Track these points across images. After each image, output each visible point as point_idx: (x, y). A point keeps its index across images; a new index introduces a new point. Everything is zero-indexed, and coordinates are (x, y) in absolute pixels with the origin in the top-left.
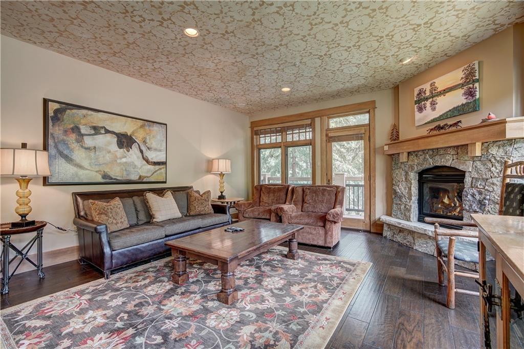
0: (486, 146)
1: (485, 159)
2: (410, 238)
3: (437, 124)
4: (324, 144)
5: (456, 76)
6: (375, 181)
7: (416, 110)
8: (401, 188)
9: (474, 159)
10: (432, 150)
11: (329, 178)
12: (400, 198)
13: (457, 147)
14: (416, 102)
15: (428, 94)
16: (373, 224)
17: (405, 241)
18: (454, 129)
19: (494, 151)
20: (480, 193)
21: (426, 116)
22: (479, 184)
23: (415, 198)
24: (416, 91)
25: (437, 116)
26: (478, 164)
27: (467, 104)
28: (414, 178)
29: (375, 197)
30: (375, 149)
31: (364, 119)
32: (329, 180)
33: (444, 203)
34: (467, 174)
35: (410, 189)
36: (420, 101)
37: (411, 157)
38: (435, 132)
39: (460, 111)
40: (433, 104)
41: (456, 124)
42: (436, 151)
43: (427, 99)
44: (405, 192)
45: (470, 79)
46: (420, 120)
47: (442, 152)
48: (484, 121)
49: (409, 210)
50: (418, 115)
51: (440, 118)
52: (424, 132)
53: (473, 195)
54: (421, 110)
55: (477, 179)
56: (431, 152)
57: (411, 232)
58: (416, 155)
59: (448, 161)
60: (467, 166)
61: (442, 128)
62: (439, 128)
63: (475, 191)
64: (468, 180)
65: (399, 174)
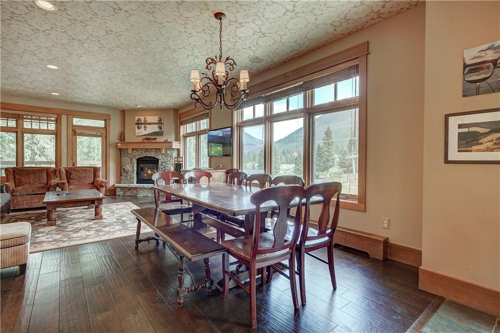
0: (166, 150)
1: (166, 155)
2: (135, 192)
3: (146, 137)
4: (71, 136)
5: (155, 119)
6: (109, 163)
7: (136, 128)
8: (128, 167)
9: (162, 154)
10: (145, 149)
11: (74, 162)
12: (127, 172)
13: (156, 149)
14: (136, 124)
15: (143, 122)
16: (108, 190)
17: (132, 194)
18: (153, 141)
19: (168, 152)
20: (164, 168)
21: (141, 132)
22: (164, 164)
23: (135, 172)
24: (137, 118)
25: (147, 133)
26: (163, 156)
27: (159, 132)
28: (135, 161)
29: (109, 173)
30: (109, 144)
31: (101, 124)
32: (74, 164)
33: (148, 173)
34: (160, 160)
35: (133, 167)
36: (139, 124)
37: (134, 151)
38: (146, 141)
39: (156, 134)
40: (145, 127)
41: (155, 139)
42: (147, 150)
43: (142, 124)
44: (130, 169)
45: (160, 122)
46: (138, 133)
47: (150, 150)
48: (166, 141)
49: (133, 178)
50: (137, 130)
51: (149, 134)
52: (140, 140)
53: (162, 169)
54: (139, 128)
55: (163, 162)
56: (144, 150)
57: (136, 188)
58: (137, 151)
59: (152, 154)
60: (159, 157)
61: (149, 139)
62: (147, 139)
63: (162, 167)
64: (160, 162)
65: (126, 160)
